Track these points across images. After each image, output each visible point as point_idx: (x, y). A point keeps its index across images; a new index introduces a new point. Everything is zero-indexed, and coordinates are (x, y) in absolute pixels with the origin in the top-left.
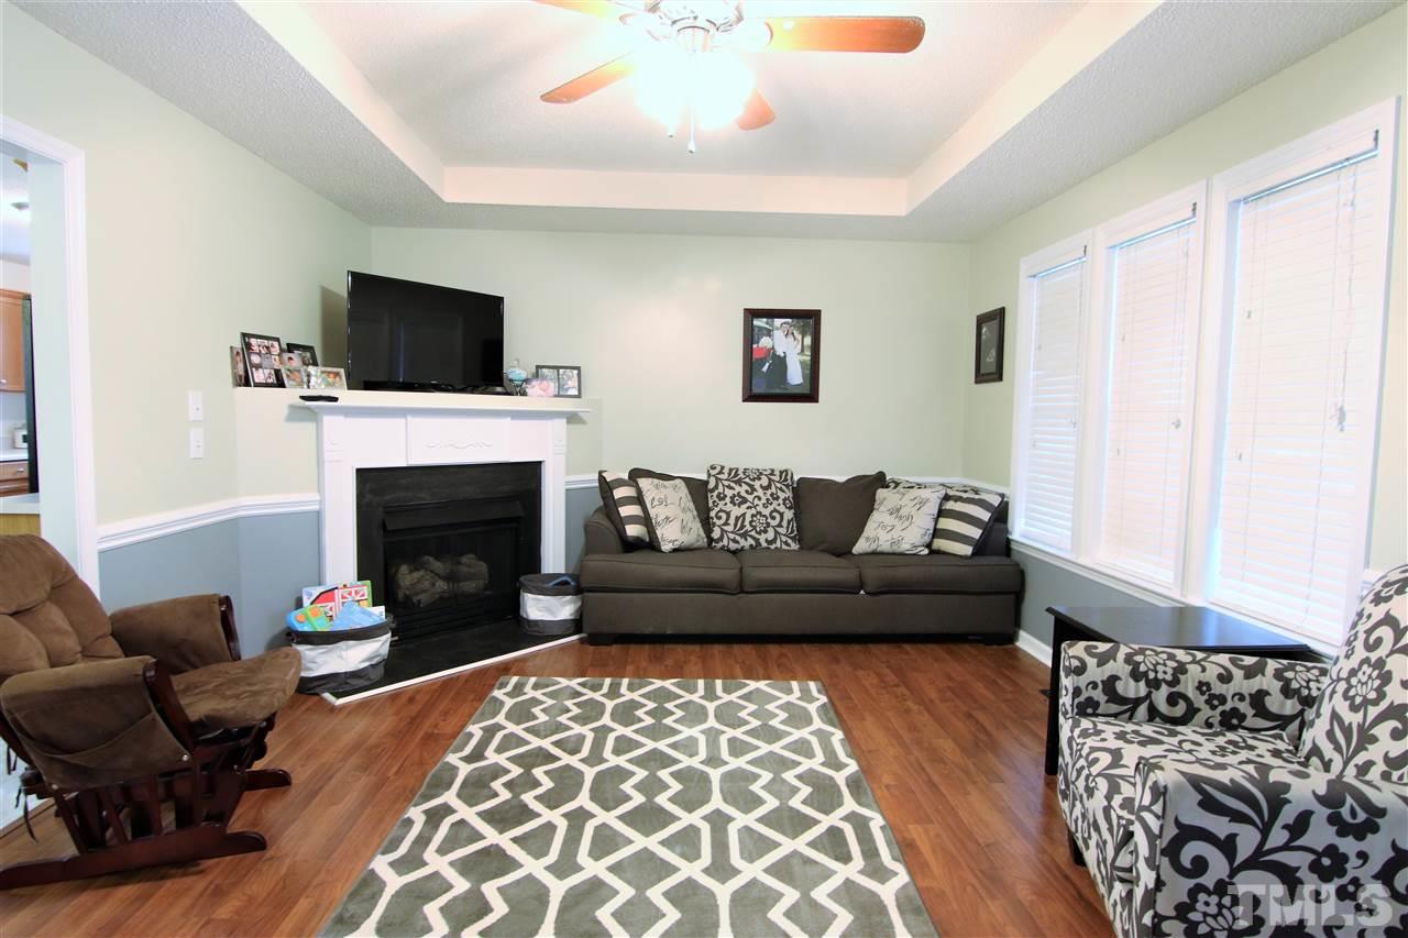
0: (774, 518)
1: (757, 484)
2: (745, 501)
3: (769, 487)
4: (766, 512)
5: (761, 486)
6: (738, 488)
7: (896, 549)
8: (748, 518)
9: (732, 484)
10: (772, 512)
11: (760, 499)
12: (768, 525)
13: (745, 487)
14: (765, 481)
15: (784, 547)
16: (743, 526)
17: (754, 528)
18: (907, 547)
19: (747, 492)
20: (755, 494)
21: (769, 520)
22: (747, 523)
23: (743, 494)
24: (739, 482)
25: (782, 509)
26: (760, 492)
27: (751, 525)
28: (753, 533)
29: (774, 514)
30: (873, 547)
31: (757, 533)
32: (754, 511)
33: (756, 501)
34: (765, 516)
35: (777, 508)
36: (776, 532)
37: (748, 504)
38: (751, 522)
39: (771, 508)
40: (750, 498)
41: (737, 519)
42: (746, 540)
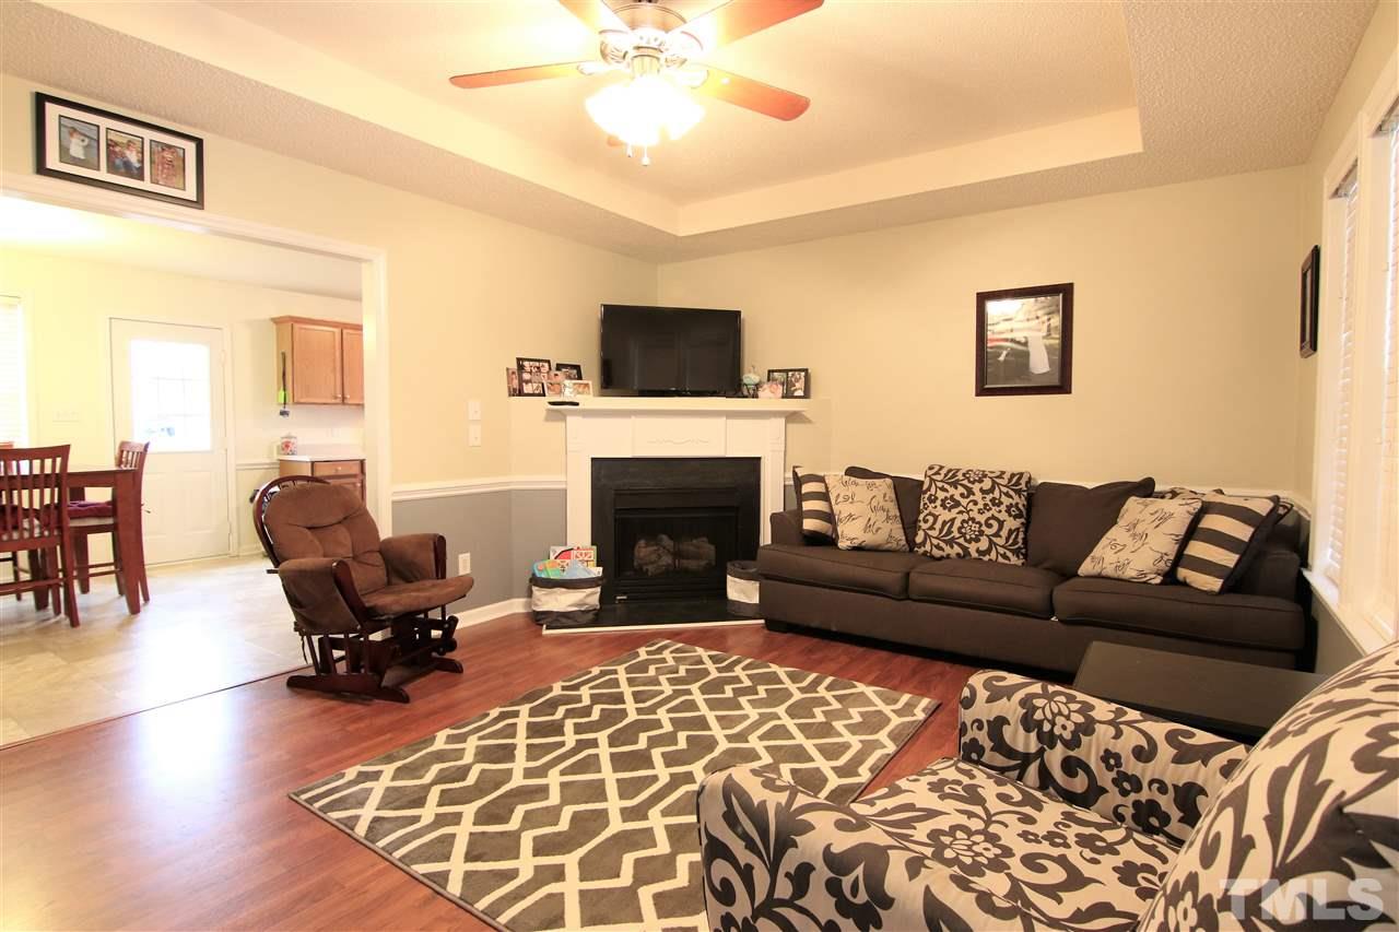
0: (990, 526)
1: (976, 487)
2: (958, 504)
3: (992, 490)
4: (982, 519)
5: (981, 490)
6: (952, 491)
7: (1119, 574)
8: (957, 524)
9: (946, 486)
10: (989, 519)
11: (976, 503)
12: (982, 533)
13: (961, 490)
14: (987, 484)
15: (1000, 559)
16: (949, 532)
17: (964, 535)
18: (1134, 574)
19: (962, 495)
20: (972, 497)
21: (984, 528)
22: (955, 529)
23: (958, 497)
24: (955, 485)
25: (1003, 516)
26: (978, 496)
27: (960, 532)
28: (961, 541)
29: (991, 521)
30: (1097, 570)
31: (966, 540)
32: (966, 517)
33: (971, 506)
34: (979, 523)
35: (996, 515)
36: (991, 541)
37: (961, 508)
38: (959, 529)
39: (988, 514)
40: (964, 502)
41: (944, 523)
42: (952, 547)
